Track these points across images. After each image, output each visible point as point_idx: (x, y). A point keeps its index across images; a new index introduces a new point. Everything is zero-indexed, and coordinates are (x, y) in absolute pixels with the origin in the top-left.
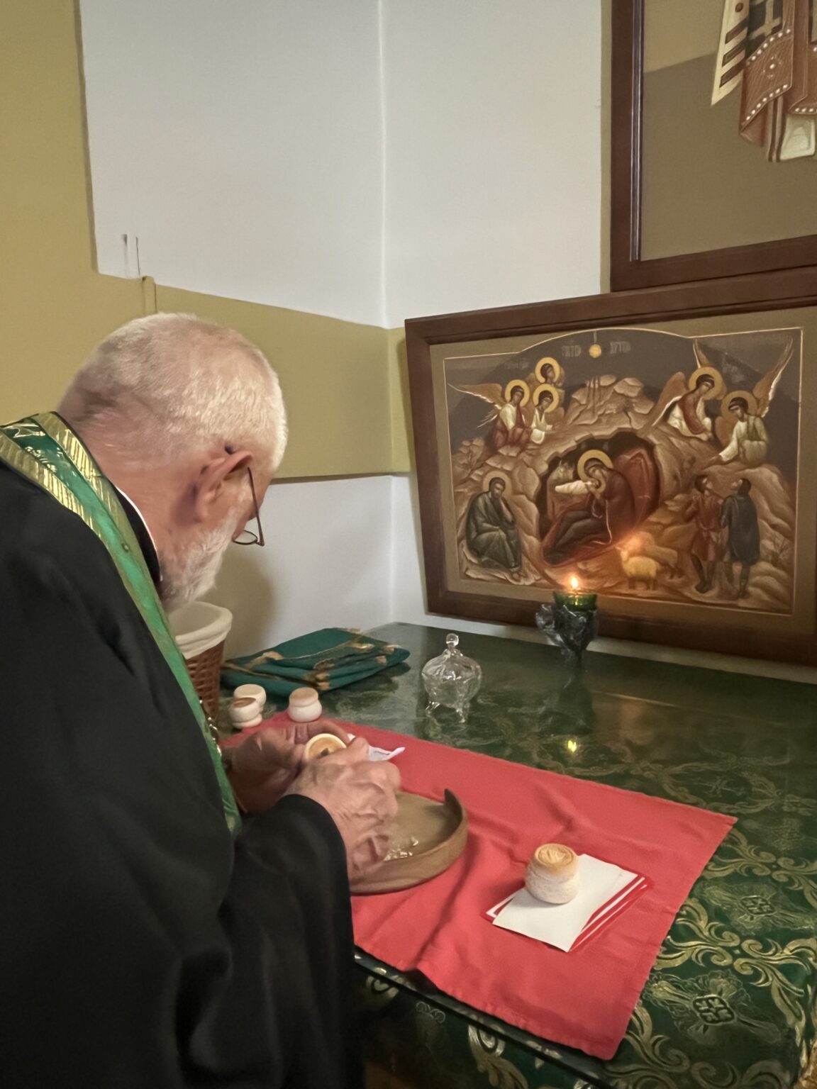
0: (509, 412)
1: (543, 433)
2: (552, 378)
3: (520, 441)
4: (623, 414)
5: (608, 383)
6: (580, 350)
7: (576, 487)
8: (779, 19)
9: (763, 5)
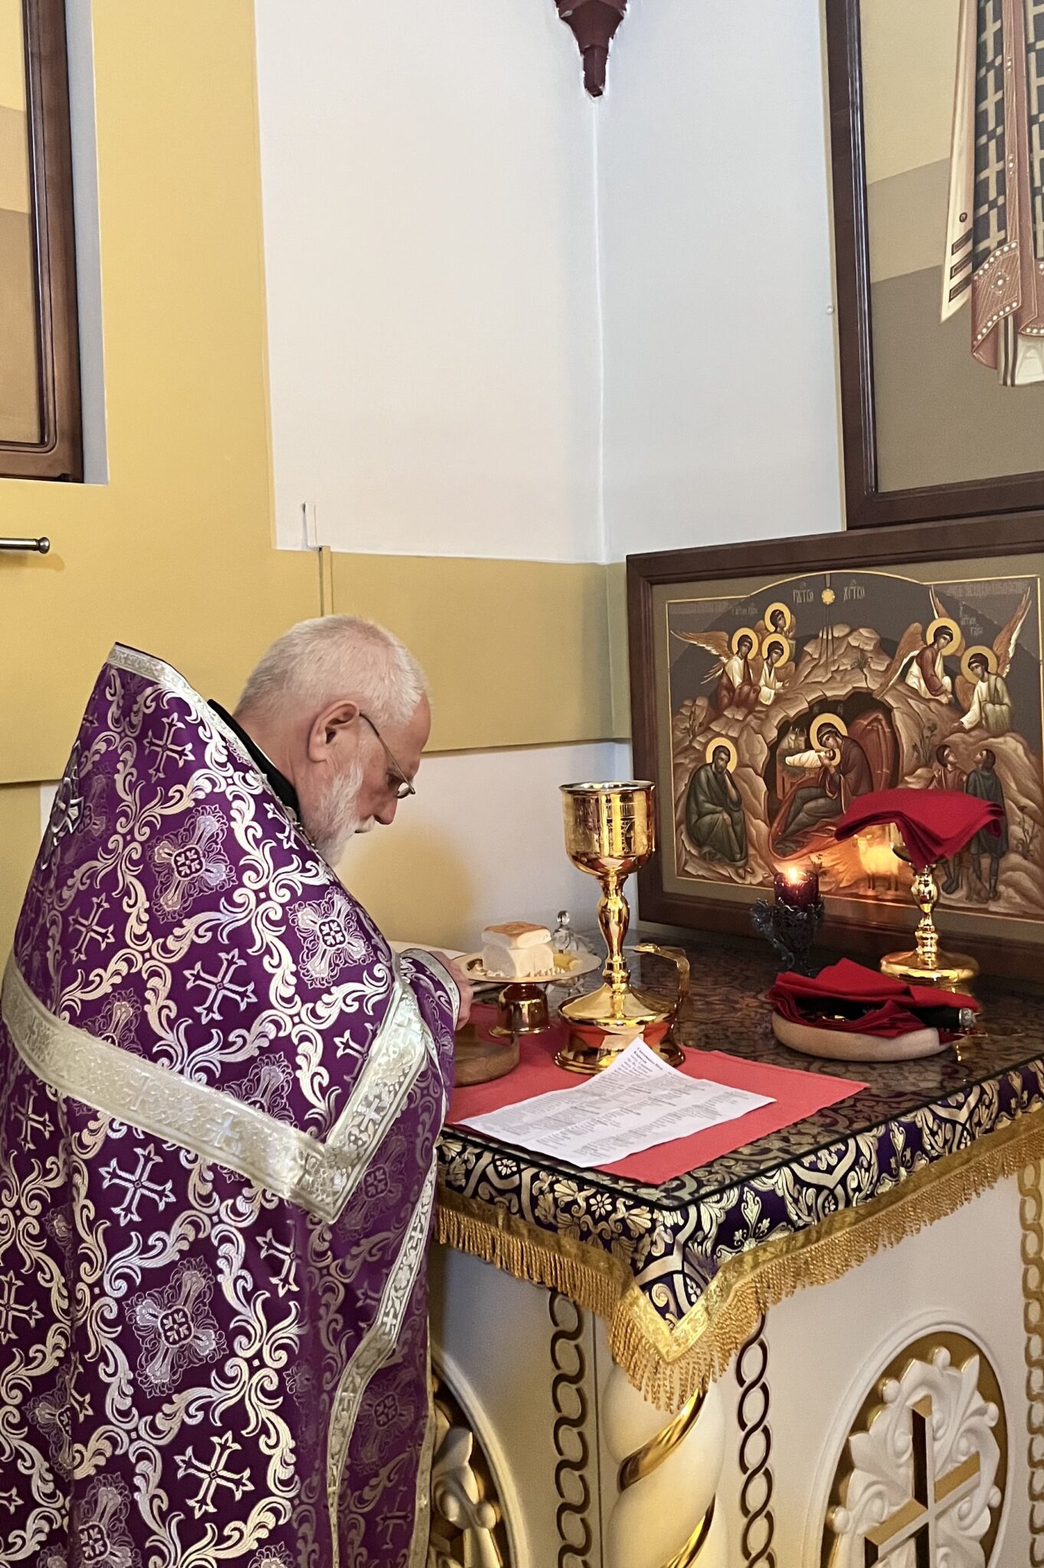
0: (736, 666)
1: (773, 692)
2: (782, 629)
3: (747, 701)
4: (858, 671)
5: (841, 634)
6: (812, 595)
7: (810, 758)
8: (1003, 232)
9: (987, 216)
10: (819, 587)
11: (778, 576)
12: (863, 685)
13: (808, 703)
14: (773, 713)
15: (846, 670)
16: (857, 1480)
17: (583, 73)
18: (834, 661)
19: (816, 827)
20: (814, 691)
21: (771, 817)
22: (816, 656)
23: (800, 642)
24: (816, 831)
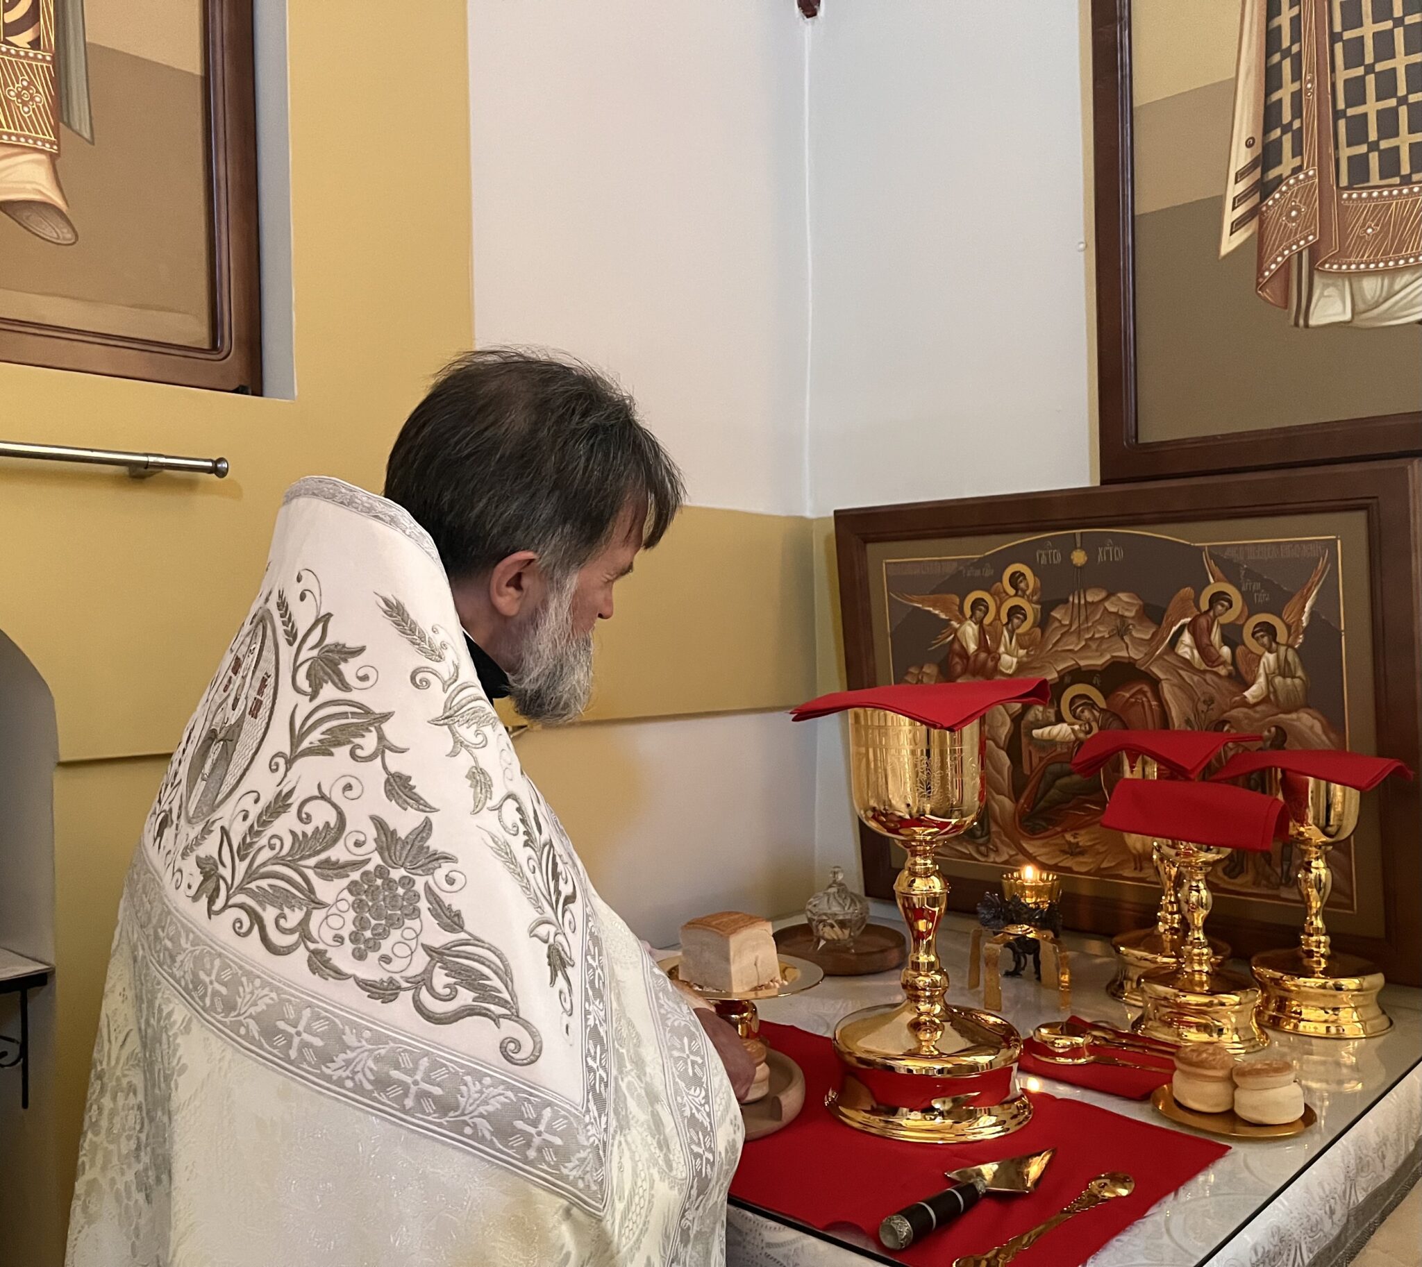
0: (969, 631)
1: (1015, 660)
3: (983, 668)
4: (1117, 638)
5: (1097, 599)
6: (1059, 555)
7: (1060, 731)
8: (1299, 158)
9: (1279, 141)
10: (1068, 547)
11: (1023, 535)
12: (1124, 654)
13: (1058, 672)
15: (1103, 638)
18: (1088, 629)
19: (1070, 804)
20: (1064, 660)
21: (1015, 794)
22: (1066, 622)
24: (1070, 808)
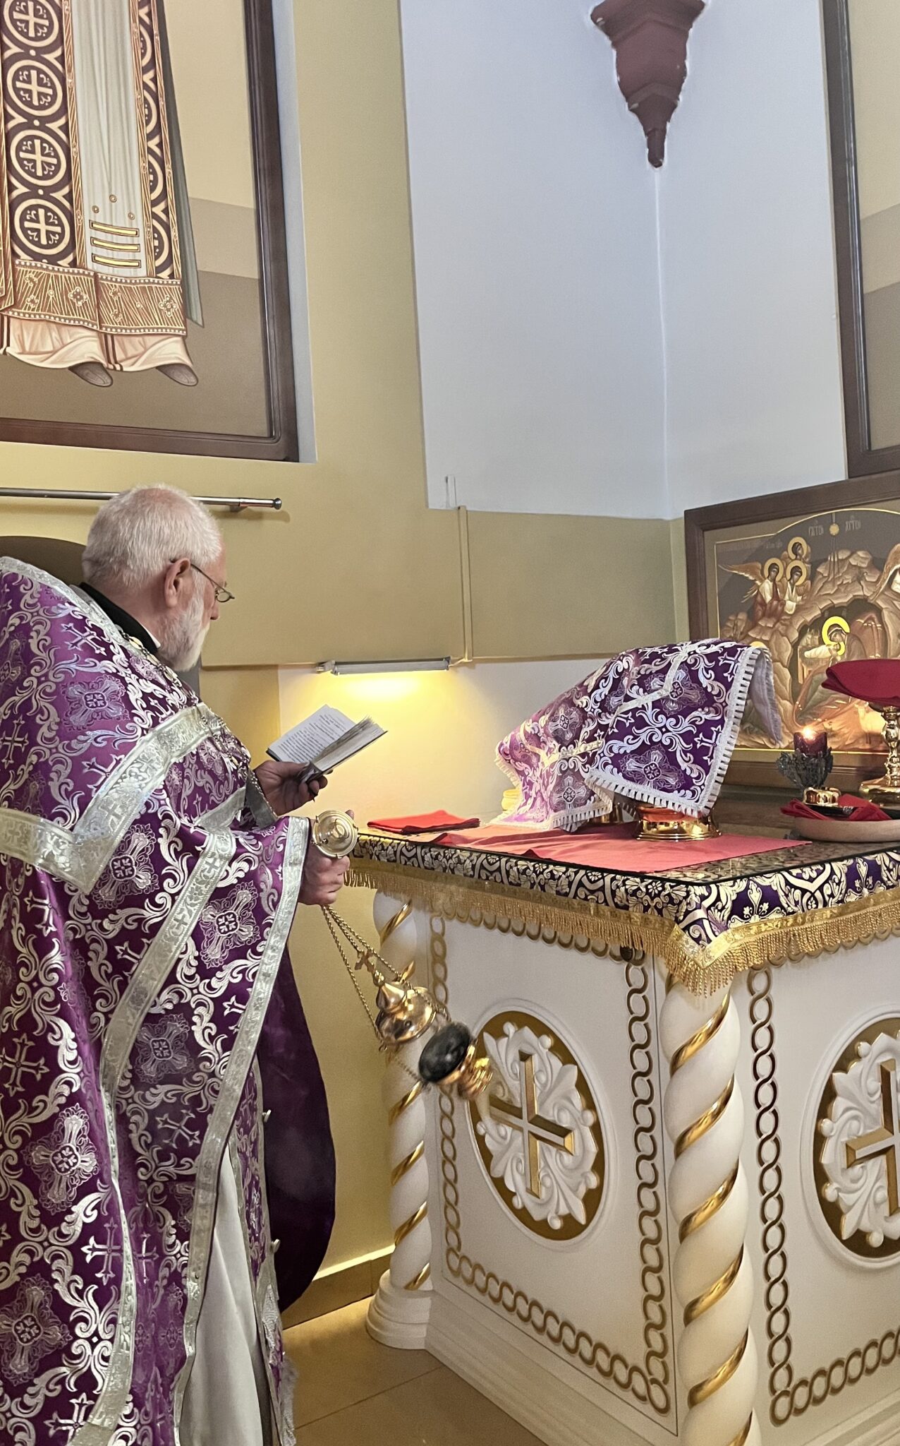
0: (767, 586)
1: (795, 604)
2: (801, 556)
3: (775, 612)
4: (857, 583)
5: (844, 557)
6: (822, 529)
7: (822, 652)
10: (827, 522)
11: (798, 517)
12: (861, 593)
13: (821, 610)
14: (795, 620)
15: (848, 583)
16: (839, 1104)
17: (647, 150)
18: (839, 578)
19: (827, 702)
20: (825, 600)
21: (794, 699)
22: (826, 575)
23: (814, 566)
24: (828, 704)
